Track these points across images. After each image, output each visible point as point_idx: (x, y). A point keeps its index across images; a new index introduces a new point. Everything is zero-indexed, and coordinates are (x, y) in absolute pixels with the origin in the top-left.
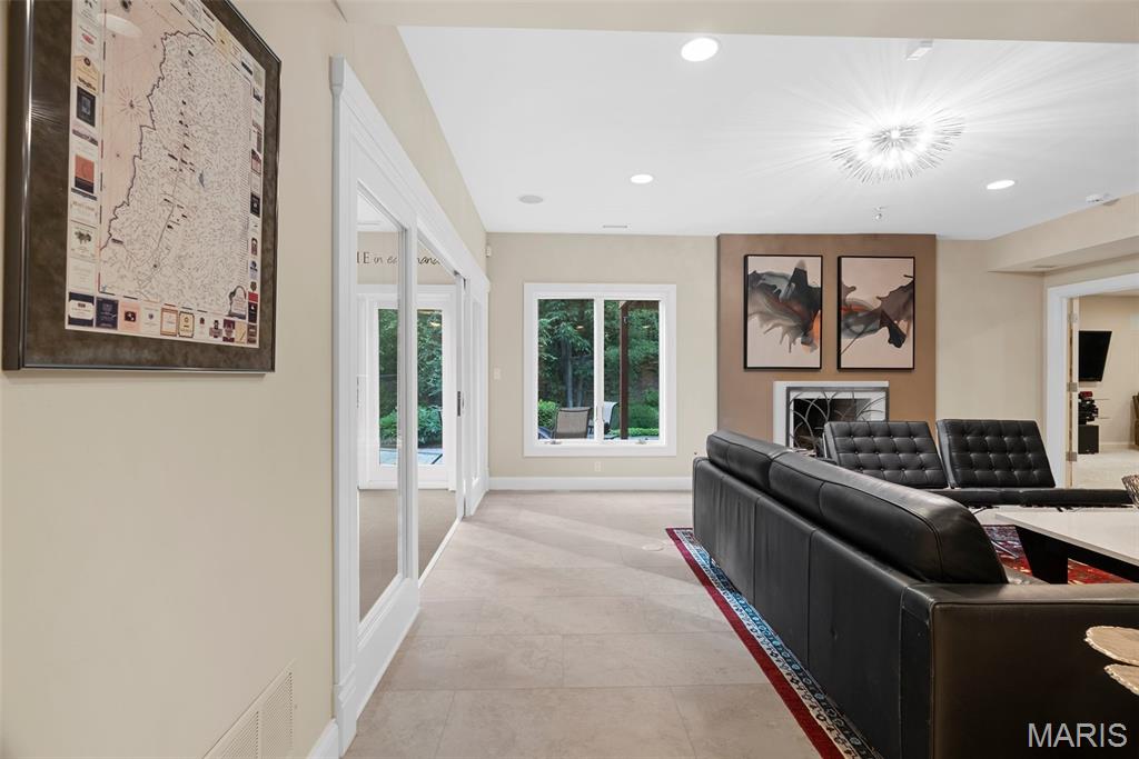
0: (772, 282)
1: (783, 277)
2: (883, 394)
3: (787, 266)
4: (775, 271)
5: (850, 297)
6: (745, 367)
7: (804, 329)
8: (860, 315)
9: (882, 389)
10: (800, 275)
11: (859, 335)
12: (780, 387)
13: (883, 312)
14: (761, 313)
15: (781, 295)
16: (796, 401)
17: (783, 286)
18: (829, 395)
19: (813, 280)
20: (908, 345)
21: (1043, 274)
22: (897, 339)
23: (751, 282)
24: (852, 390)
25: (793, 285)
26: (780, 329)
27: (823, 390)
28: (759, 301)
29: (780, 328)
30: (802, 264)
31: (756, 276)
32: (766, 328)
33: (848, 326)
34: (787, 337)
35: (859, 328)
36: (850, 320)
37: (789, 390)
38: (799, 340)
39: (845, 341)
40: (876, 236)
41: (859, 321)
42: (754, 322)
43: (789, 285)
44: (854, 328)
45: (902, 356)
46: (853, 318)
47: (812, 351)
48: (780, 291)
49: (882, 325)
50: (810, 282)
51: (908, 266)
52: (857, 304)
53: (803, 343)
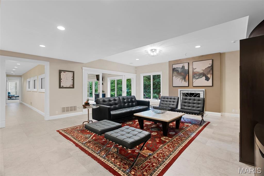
0: (177, 69)
1: (180, 68)
4: (178, 67)
5: (195, 71)
6: (173, 86)
7: (184, 78)
8: (197, 74)
9: (203, 91)
10: (183, 67)
11: (197, 79)
12: (179, 90)
13: (203, 73)
14: (175, 75)
16: (182, 93)
17: (180, 70)
18: (189, 92)
19: (187, 68)
20: (210, 81)
22: (207, 79)
23: (174, 70)
24: (195, 91)
25: (182, 69)
28: (175, 73)
29: (179, 78)
30: (184, 65)
31: (174, 68)
32: (176, 78)
33: (194, 77)
34: (181, 80)
38: (183, 80)
39: (194, 80)
40: (203, 56)
42: (174, 77)
43: (181, 69)
44: (196, 77)
47: (186, 83)
48: (179, 71)
49: (203, 76)
50: (185, 68)
51: (210, 62)
52: (197, 72)
53: (184, 81)
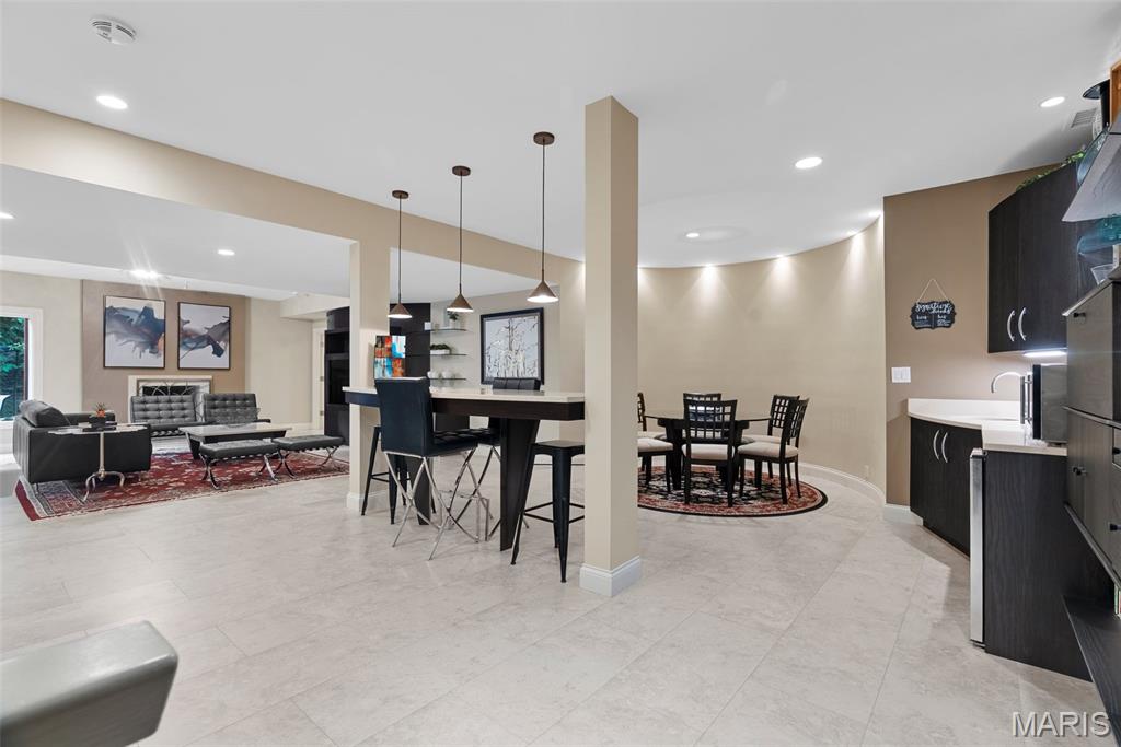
0: (127, 314)
1: (136, 311)
2: (208, 383)
3: (139, 305)
5: (186, 326)
6: (104, 366)
7: (152, 344)
8: (193, 337)
9: (209, 381)
11: (193, 349)
12: (132, 379)
13: (209, 336)
14: (116, 333)
15: (133, 323)
16: (145, 388)
17: (135, 318)
18: (170, 384)
19: (159, 315)
20: (226, 355)
21: (311, 321)
22: (218, 352)
23: (109, 313)
24: (187, 381)
25: (143, 317)
26: (133, 344)
27: (164, 381)
28: (115, 325)
31: (112, 309)
32: (121, 342)
33: (184, 344)
35: (193, 345)
36: (186, 340)
37: (138, 381)
38: (147, 351)
39: (182, 352)
40: (205, 293)
41: (192, 341)
42: (110, 338)
44: (189, 345)
45: (223, 362)
46: (187, 339)
49: (208, 344)
50: (156, 316)
51: (226, 312)
52: (190, 330)
53: (151, 352)
